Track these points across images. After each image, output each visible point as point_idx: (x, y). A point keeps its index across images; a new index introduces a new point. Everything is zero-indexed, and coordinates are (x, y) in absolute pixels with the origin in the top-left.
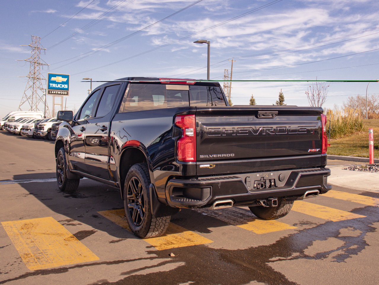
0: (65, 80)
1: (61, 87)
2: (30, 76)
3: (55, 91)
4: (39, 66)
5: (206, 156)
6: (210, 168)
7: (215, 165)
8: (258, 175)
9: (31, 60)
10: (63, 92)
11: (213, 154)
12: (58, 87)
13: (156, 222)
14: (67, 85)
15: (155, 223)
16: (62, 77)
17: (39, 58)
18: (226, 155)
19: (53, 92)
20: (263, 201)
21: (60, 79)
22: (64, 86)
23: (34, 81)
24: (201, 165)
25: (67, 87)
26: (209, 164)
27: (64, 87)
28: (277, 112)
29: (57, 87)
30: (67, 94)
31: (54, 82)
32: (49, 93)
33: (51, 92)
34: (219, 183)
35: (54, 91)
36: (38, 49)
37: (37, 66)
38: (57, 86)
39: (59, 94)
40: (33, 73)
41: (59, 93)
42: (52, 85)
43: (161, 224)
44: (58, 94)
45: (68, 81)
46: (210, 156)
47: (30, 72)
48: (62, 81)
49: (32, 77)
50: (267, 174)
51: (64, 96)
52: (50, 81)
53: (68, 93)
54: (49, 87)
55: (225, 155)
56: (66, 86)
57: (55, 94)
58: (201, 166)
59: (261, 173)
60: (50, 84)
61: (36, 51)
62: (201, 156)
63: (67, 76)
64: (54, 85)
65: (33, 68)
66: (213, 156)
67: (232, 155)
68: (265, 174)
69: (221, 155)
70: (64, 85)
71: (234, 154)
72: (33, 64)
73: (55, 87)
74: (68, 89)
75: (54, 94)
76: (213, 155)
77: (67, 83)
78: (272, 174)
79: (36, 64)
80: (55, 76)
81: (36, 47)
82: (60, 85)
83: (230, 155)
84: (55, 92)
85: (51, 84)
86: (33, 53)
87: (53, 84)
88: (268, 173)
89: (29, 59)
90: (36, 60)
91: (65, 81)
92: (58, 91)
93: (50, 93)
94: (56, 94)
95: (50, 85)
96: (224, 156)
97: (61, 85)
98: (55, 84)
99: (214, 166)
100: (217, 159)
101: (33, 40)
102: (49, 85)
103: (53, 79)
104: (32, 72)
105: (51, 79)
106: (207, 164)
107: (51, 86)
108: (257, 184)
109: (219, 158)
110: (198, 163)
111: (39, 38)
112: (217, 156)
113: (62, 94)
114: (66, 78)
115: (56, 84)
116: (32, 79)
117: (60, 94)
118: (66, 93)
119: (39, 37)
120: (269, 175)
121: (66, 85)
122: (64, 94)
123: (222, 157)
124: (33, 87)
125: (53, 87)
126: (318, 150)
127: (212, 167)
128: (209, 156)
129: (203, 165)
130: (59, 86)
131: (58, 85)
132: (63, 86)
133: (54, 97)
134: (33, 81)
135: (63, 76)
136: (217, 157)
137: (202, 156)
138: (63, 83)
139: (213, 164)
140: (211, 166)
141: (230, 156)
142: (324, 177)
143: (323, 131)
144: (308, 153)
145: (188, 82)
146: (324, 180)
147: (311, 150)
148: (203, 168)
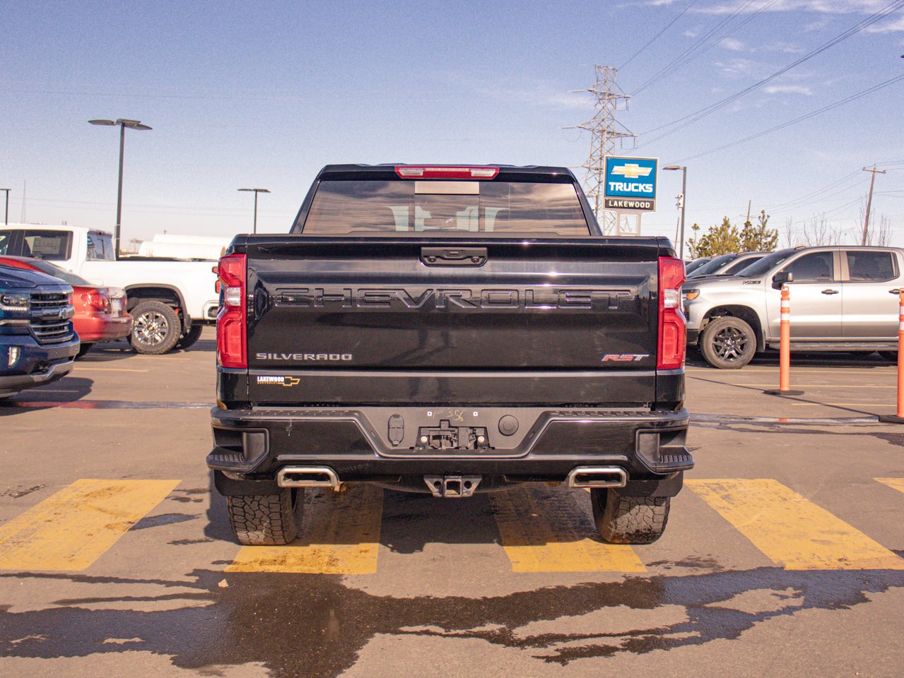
0: (646, 171)
1: (637, 190)
2: (591, 163)
3: (621, 201)
4: (612, 140)
5: (273, 356)
6: (284, 385)
7: (299, 380)
8: (430, 414)
9: (594, 125)
10: (640, 202)
11: (293, 353)
12: (629, 190)
13: (243, 508)
14: (652, 185)
15: (242, 510)
16: (640, 166)
17: (613, 119)
18: (328, 357)
19: (616, 204)
20: (435, 480)
21: (633, 171)
22: (645, 187)
23: (600, 177)
24: (260, 376)
25: (651, 190)
26: (283, 376)
27: (644, 191)
28: (485, 249)
29: (626, 190)
30: (651, 208)
31: (621, 178)
32: (607, 206)
33: (612, 204)
34: (287, 424)
35: (618, 201)
36: (610, 97)
37: (608, 138)
38: (627, 187)
39: (631, 208)
40: (598, 158)
41: (631, 204)
42: (615, 186)
43: (259, 514)
44: (629, 208)
45: (653, 174)
46: (284, 355)
47: (591, 155)
48: (639, 176)
49: (595, 166)
50: (458, 413)
51: (645, 214)
52: (610, 177)
53: (652, 204)
54: (608, 192)
55: (325, 357)
56: (648, 188)
57: (621, 207)
58: (262, 379)
59: (441, 410)
60: (610, 183)
61: (606, 101)
62: (258, 355)
63: (652, 163)
64: (620, 186)
65: (597, 144)
66: (292, 357)
67: (347, 357)
68: (453, 412)
69: (313, 355)
70: (644, 185)
71: (350, 356)
72: (599, 134)
73: (621, 190)
74: (652, 196)
75: (618, 207)
76: (290, 355)
77: (651, 179)
78: (475, 414)
79: (606, 135)
80: (621, 162)
81: (605, 93)
82: (634, 184)
83: (340, 357)
84: (620, 204)
85: (612, 184)
86: (599, 107)
87: (617, 184)
88: (465, 409)
89: (590, 123)
90: (605, 125)
91: (648, 175)
92: (628, 201)
93: (610, 205)
94: (624, 208)
95: (610, 186)
96: (322, 360)
97: (637, 185)
98: (621, 184)
99: (296, 381)
100: (304, 364)
101: (600, 75)
102: (607, 187)
103: (617, 170)
104: (595, 154)
105: (611, 171)
106: (277, 376)
107: (612, 189)
108: (431, 437)
109: (308, 364)
110: (252, 372)
111: (614, 69)
112: (303, 357)
113: (640, 208)
114: (650, 167)
115: (625, 184)
116: (596, 172)
117: (634, 208)
118: (648, 205)
119: (612, 68)
120: (468, 416)
121: (647, 186)
122: (645, 208)
123: (316, 361)
124: (599, 192)
125: (617, 189)
126: (639, 357)
127: (292, 383)
128: (281, 357)
129: (265, 378)
130: (631, 187)
131: (630, 184)
132: (641, 187)
133: (619, 215)
134: (597, 177)
135: (643, 163)
136: (303, 360)
137: (261, 356)
138: (642, 180)
139: (294, 377)
140: (287, 381)
141: (341, 360)
142: (640, 433)
143: (663, 304)
144: (602, 365)
145: (474, 173)
146: (641, 443)
147: (614, 357)
148: (265, 386)
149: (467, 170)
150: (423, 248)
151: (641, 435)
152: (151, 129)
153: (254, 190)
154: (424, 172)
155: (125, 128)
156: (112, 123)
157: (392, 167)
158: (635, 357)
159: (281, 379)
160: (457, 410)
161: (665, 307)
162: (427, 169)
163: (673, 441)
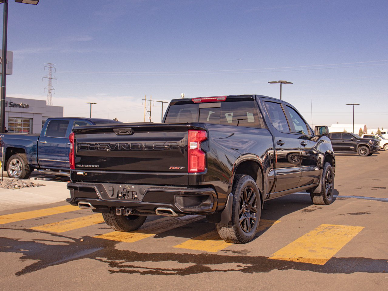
5: (80, 166)
7: (87, 173)
8: (120, 186)
18: (93, 166)
26: (83, 172)
34: (78, 187)
50: (128, 186)
58: (78, 173)
59: (124, 185)
62: (77, 165)
66: (84, 166)
69: (90, 165)
78: (133, 187)
83: (96, 166)
88: (130, 185)
108: (122, 194)
109: (89, 168)
110: (76, 171)
112: (87, 166)
120: (131, 187)
126: (182, 168)
128: (82, 166)
139: (86, 172)
140: (84, 174)
142: (176, 196)
143: (189, 147)
144: (169, 171)
145: (218, 99)
146: (177, 200)
147: (173, 168)
148: (79, 175)
149: (216, 98)
150: (114, 129)
151: (177, 197)
152: (292, 83)
153: (353, 104)
154: (201, 100)
155: (282, 84)
156: (277, 82)
157: (191, 99)
158: (180, 168)
159: (82, 173)
160: (128, 185)
161: (191, 149)
162: (203, 99)
163: (207, 201)
